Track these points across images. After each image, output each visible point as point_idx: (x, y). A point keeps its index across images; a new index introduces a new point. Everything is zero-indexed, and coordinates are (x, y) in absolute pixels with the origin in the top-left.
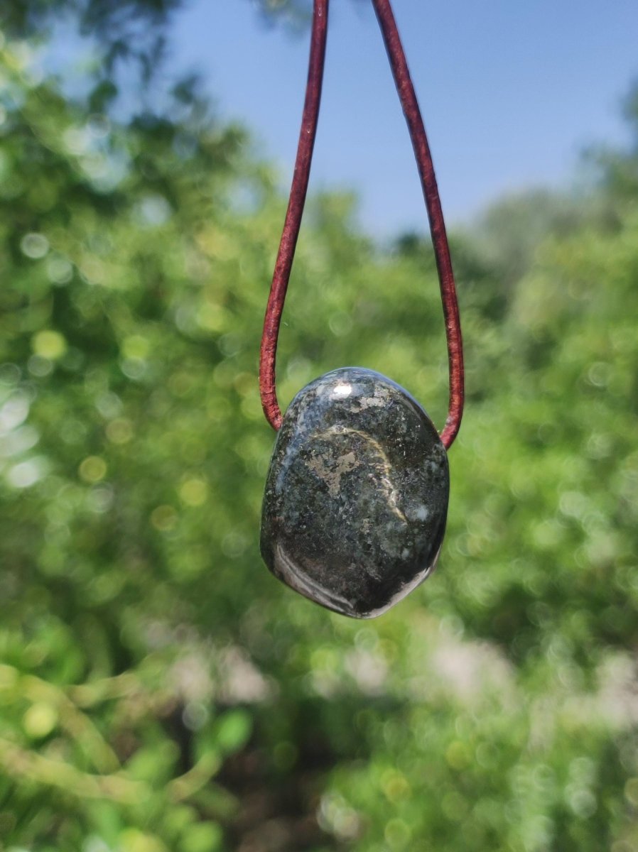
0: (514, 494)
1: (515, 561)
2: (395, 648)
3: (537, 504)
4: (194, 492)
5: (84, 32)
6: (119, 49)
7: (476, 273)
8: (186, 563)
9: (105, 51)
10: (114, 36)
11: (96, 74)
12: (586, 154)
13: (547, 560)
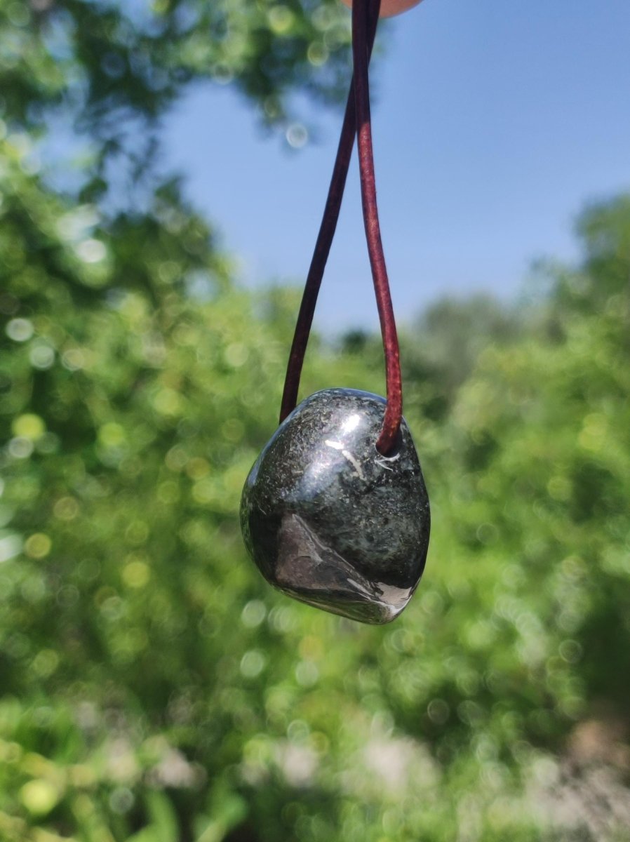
0: (450, 592)
1: (449, 659)
2: (327, 743)
3: (473, 603)
4: (136, 573)
5: (78, 131)
6: (112, 147)
7: (421, 374)
8: (125, 645)
9: (98, 147)
10: (108, 135)
11: (88, 171)
12: (537, 266)
13: (479, 660)
